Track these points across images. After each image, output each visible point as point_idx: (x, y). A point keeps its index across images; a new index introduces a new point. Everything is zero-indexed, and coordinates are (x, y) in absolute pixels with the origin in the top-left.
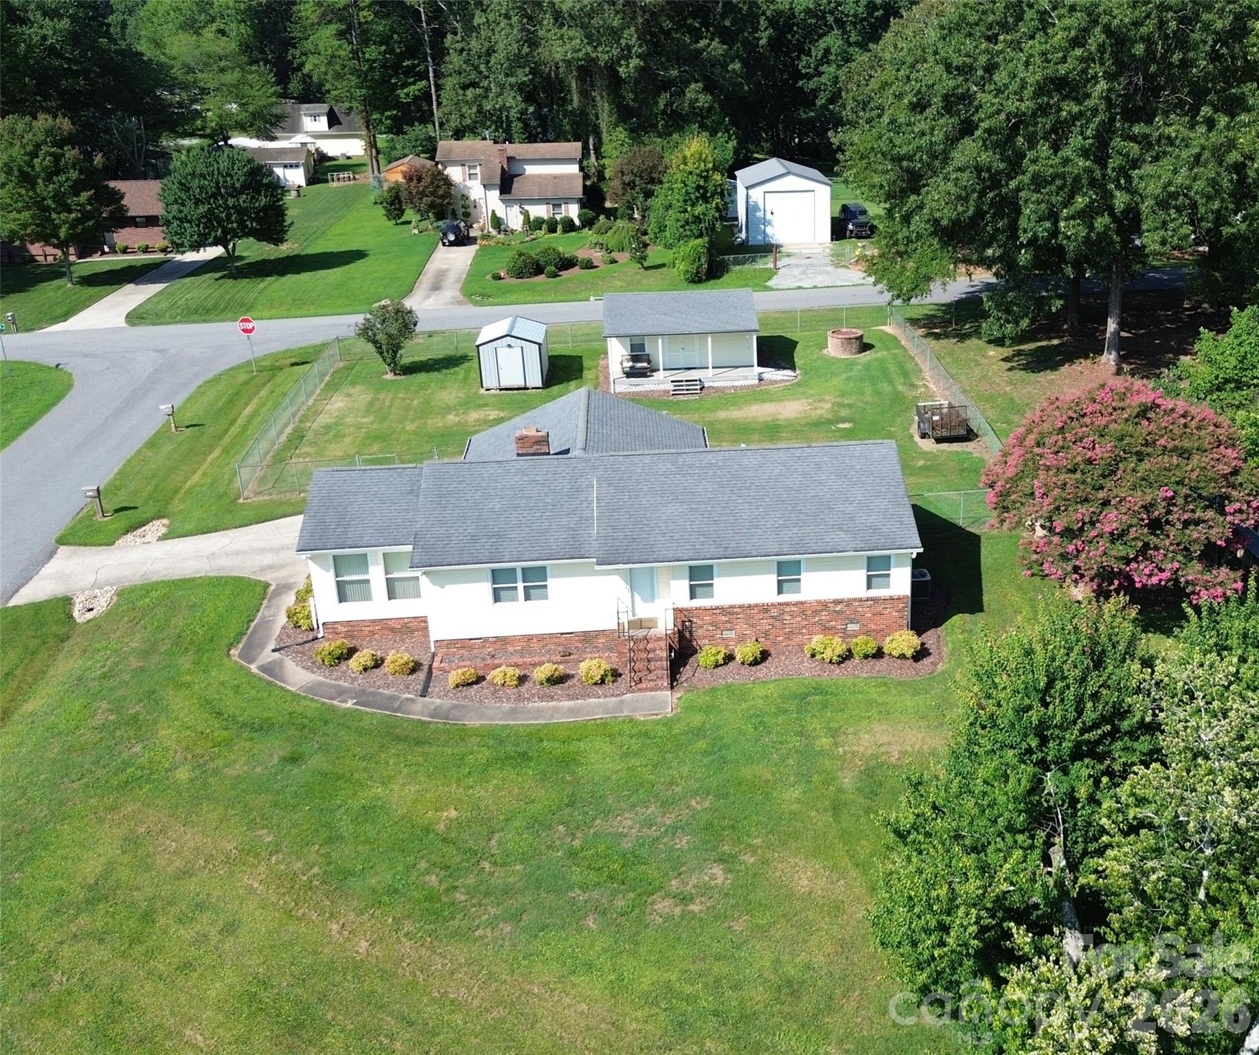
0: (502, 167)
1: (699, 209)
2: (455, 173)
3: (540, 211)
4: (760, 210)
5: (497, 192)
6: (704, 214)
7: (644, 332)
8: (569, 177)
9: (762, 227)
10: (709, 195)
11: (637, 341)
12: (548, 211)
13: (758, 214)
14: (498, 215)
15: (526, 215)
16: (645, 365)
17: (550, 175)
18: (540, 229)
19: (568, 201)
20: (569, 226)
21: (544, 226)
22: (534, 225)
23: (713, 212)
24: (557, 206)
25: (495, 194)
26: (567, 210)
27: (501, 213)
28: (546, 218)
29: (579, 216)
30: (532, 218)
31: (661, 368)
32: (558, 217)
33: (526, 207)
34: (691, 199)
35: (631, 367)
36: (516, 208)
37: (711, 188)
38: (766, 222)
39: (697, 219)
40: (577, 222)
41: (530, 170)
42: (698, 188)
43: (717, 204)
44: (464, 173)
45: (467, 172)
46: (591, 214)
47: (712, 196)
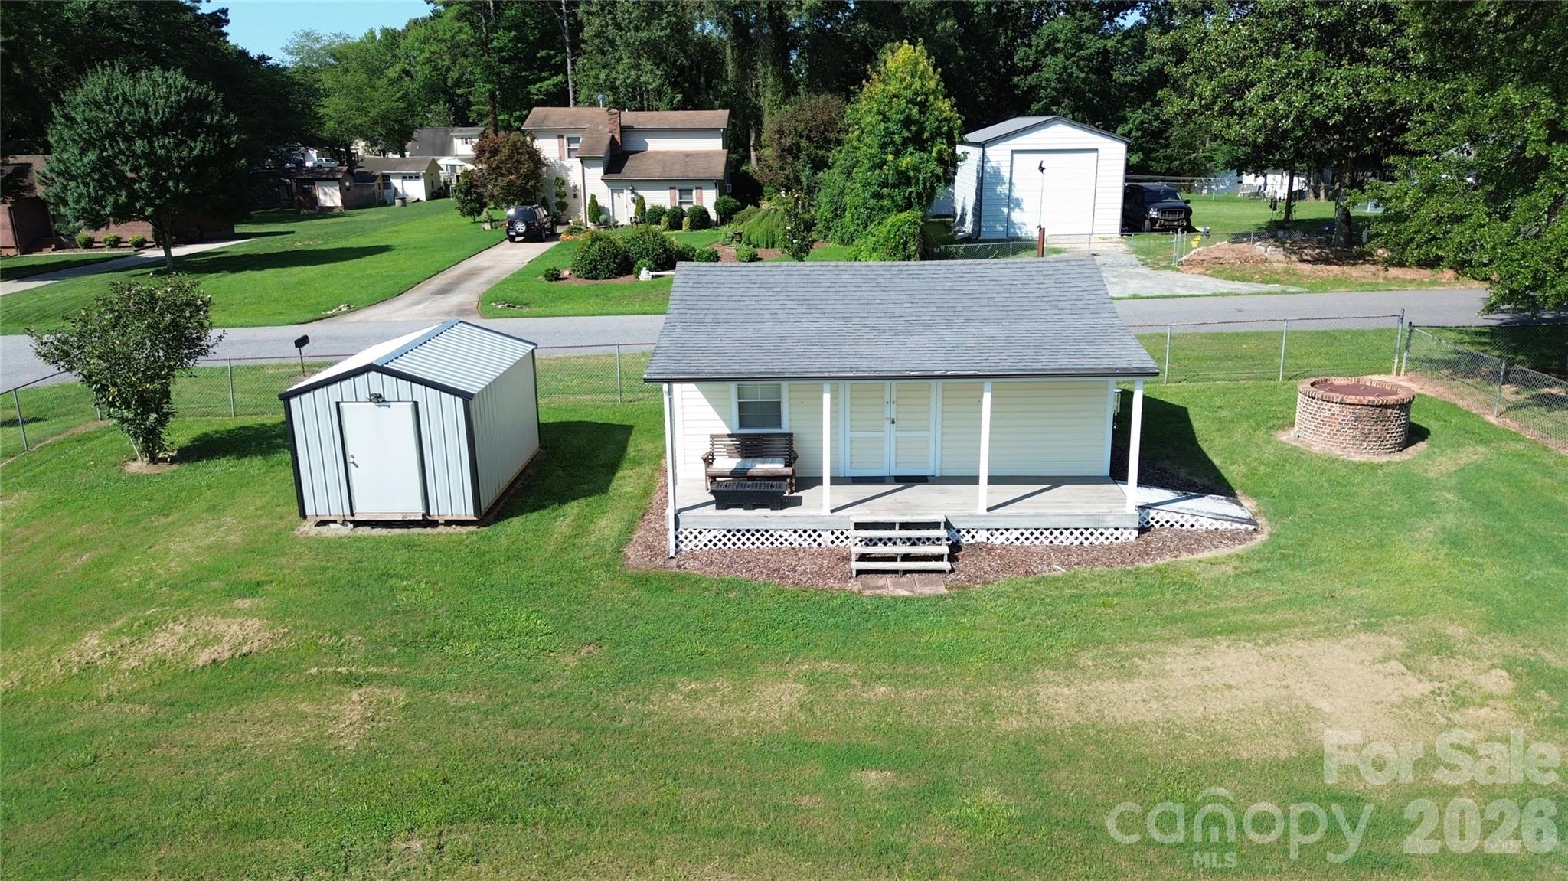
0: (613, 136)
1: (906, 161)
2: (549, 148)
3: (661, 198)
4: (1004, 183)
5: (600, 170)
6: (916, 170)
7: (777, 366)
8: (707, 155)
9: (1006, 210)
10: (926, 135)
11: (758, 394)
12: (672, 199)
13: (999, 189)
14: (600, 204)
15: (640, 202)
16: (777, 466)
17: (681, 152)
18: (658, 223)
19: (701, 183)
20: (701, 220)
21: (664, 219)
22: (647, 216)
23: (933, 165)
24: (685, 192)
25: (596, 173)
26: (700, 199)
27: (604, 201)
28: (668, 207)
29: (717, 205)
30: (648, 207)
31: (826, 480)
32: (685, 208)
33: (641, 193)
34: (893, 143)
35: (734, 474)
36: (627, 195)
37: (930, 123)
38: (1012, 202)
39: (904, 179)
40: (713, 216)
41: (655, 145)
42: (907, 122)
43: (940, 152)
44: (561, 147)
45: (566, 147)
46: (733, 202)
47: (933, 138)
